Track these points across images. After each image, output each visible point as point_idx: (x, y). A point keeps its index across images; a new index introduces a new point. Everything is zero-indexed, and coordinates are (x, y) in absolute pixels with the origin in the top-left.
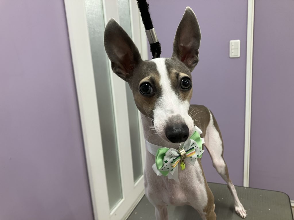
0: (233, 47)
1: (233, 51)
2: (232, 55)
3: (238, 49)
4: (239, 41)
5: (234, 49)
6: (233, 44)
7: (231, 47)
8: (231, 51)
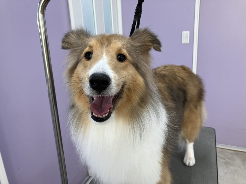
0: (184, 36)
1: (184, 39)
2: (183, 42)
3: (187, 37)
4: (188, 32)
5: (185, 38)
6: (184, 34)
7: (183, 36)
8: (183, 39)
